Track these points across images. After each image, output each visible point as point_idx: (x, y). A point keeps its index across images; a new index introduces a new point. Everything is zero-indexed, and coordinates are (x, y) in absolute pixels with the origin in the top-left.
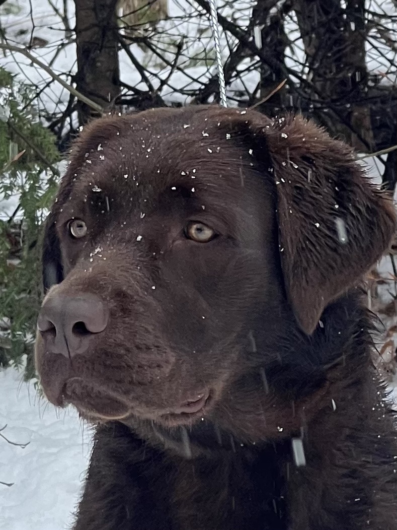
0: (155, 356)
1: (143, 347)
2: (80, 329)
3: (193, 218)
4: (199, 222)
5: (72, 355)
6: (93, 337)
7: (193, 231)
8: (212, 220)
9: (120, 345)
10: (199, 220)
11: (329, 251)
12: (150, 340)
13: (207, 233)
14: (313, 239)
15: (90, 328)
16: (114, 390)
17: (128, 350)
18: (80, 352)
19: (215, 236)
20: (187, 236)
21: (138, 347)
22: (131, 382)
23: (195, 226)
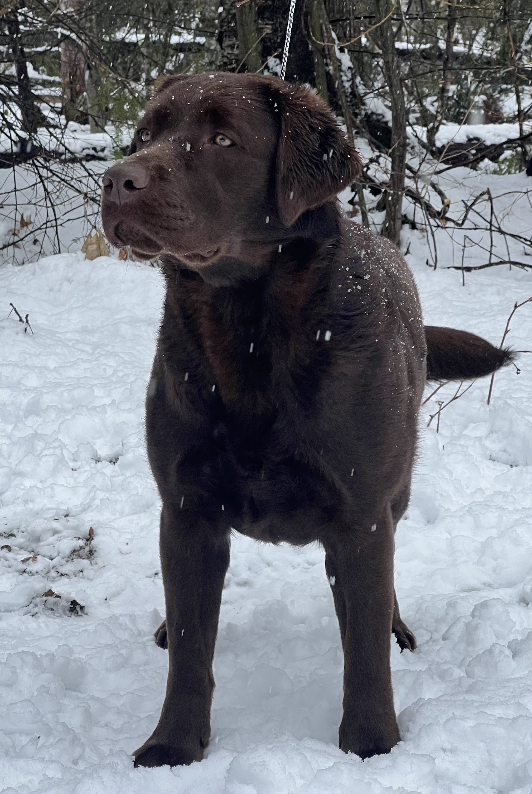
0: (178, 212)
1: (171, 204)
2: (129, 185)
3: (219, 131)
4: (223, 134)
5: (122, 203)
6: (137, 192)
7: (218, 140)
8: (230, 133)
9: (155, 200)
10: (222, 132)
11: (309, 176)
12: (177, 201)
13: (227, 142)
14: (300, 166)
15: (137, 185)
16: (148, 230)
17: (160, 205)
18: (127, 201)
19: (233, 144)
20: (213, 141)
21: (168, 204)
22: (161, 227)
23: (220, 137)
